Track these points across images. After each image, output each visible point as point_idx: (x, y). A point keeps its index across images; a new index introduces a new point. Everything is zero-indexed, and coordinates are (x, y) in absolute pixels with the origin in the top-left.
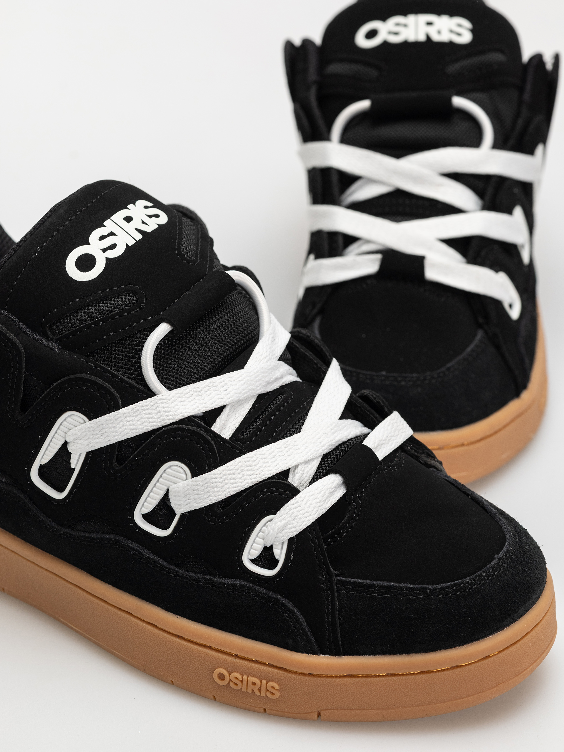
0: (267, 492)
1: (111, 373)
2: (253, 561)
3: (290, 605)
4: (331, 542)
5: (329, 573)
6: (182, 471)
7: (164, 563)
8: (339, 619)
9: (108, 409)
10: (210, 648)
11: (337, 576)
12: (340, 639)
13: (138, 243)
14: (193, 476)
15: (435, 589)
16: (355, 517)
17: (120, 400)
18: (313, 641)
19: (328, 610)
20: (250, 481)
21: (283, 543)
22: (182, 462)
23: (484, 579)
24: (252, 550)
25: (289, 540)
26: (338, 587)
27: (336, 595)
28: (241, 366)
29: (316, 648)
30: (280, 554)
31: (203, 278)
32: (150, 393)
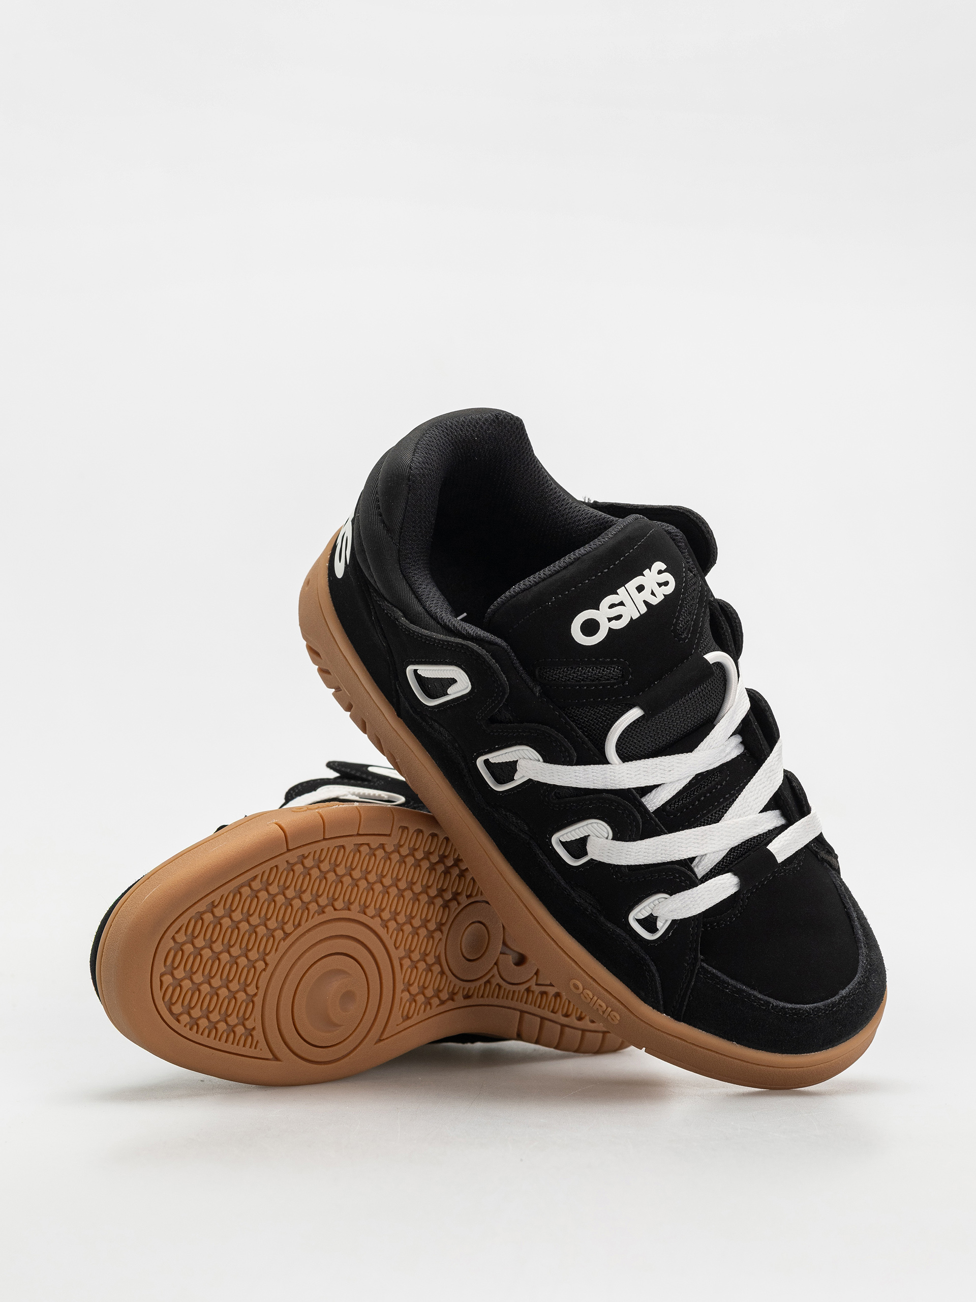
0: (671, 875)
1: (577, 733)
2: (639, 921)
3: (654, 968)
4: (709, 927)
5: (696, 958)
6: (606, 831)
7: (563, 882)
8: (690, 997)
9: (563, 762)
10: (576, 962)
11: (702, 960)
12: (684, 1010)
13: (642, 617)
14: (613, 839)
15: (777, 1006)
16: (738, 914)
17: (575, 759)
18: (662, 1003)
19: (683, 986)
20: (659, 858)
21: (667, 921)
22: (609, 825)
23: (821, 1012)
24: (639, 913)
25: (673, 920)
26: (698, 971)
27: (694, 977)
28: (690, 749)
29: (662, 1008)
30: (662, 926)
31: (687, 659)
32: (604, 761)
